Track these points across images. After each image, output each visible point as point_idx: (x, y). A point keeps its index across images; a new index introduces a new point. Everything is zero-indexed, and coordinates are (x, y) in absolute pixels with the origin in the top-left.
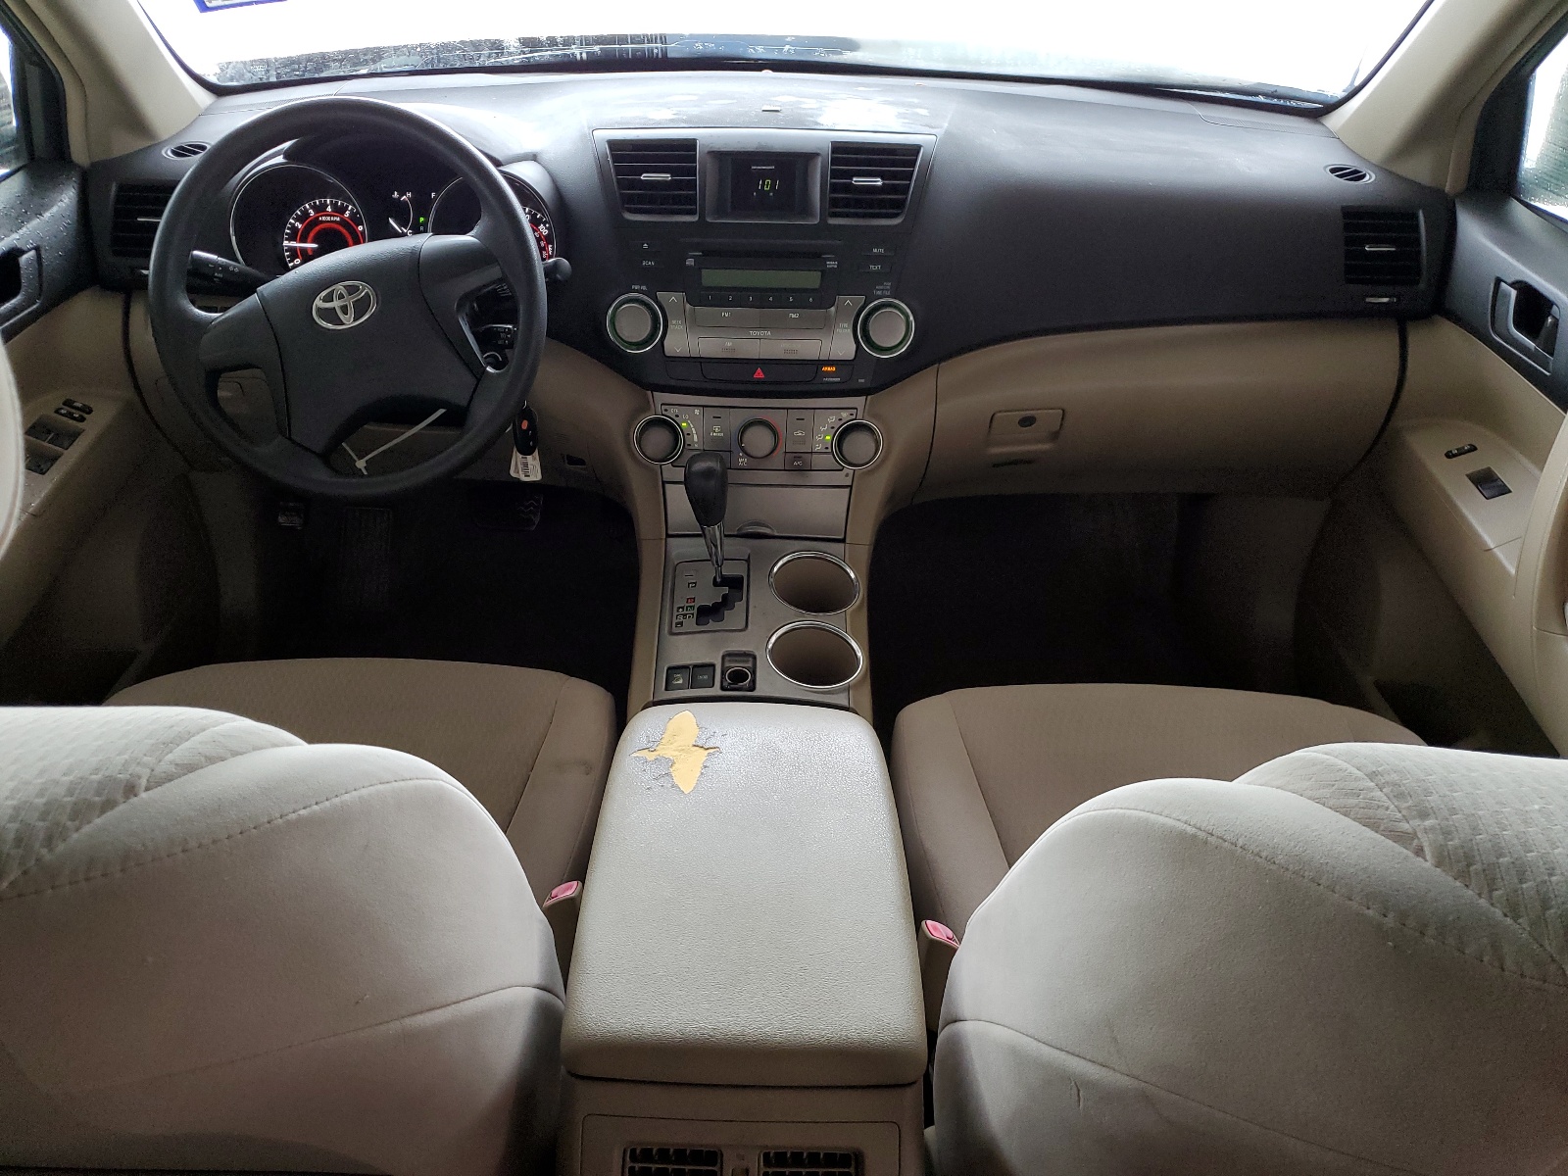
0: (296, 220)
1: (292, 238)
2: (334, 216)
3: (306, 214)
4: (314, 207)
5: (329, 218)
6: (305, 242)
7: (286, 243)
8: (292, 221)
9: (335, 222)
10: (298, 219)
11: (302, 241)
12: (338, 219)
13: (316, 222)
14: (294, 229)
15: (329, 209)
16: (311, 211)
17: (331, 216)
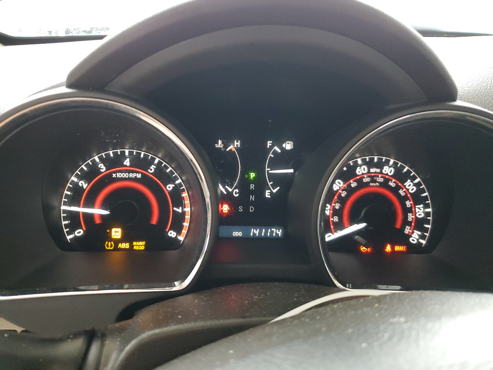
0: (80, 178)
1: (74, 200)
2: (133, 172)
3: (94, 170)
4: (105, 161)
5: (125, 175)
6: (93, 206)
7: (63, 207)
8: (74, 179)
9: (135, 180)
10: (84, 176)
11: (86, 205)
12: (139, 176)
13: (108, 179)
14: (77, 190)
15: (127, 162)
16: (101, 166)
17: (129, 172)
